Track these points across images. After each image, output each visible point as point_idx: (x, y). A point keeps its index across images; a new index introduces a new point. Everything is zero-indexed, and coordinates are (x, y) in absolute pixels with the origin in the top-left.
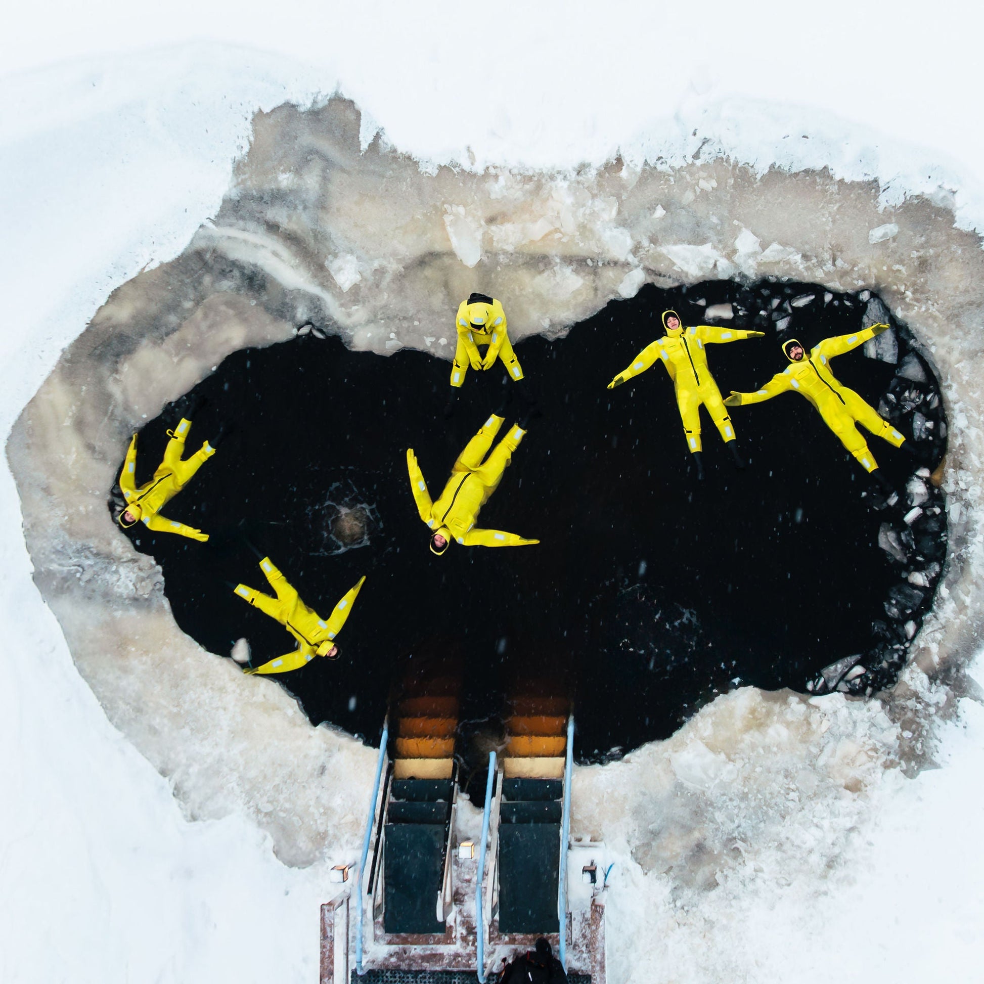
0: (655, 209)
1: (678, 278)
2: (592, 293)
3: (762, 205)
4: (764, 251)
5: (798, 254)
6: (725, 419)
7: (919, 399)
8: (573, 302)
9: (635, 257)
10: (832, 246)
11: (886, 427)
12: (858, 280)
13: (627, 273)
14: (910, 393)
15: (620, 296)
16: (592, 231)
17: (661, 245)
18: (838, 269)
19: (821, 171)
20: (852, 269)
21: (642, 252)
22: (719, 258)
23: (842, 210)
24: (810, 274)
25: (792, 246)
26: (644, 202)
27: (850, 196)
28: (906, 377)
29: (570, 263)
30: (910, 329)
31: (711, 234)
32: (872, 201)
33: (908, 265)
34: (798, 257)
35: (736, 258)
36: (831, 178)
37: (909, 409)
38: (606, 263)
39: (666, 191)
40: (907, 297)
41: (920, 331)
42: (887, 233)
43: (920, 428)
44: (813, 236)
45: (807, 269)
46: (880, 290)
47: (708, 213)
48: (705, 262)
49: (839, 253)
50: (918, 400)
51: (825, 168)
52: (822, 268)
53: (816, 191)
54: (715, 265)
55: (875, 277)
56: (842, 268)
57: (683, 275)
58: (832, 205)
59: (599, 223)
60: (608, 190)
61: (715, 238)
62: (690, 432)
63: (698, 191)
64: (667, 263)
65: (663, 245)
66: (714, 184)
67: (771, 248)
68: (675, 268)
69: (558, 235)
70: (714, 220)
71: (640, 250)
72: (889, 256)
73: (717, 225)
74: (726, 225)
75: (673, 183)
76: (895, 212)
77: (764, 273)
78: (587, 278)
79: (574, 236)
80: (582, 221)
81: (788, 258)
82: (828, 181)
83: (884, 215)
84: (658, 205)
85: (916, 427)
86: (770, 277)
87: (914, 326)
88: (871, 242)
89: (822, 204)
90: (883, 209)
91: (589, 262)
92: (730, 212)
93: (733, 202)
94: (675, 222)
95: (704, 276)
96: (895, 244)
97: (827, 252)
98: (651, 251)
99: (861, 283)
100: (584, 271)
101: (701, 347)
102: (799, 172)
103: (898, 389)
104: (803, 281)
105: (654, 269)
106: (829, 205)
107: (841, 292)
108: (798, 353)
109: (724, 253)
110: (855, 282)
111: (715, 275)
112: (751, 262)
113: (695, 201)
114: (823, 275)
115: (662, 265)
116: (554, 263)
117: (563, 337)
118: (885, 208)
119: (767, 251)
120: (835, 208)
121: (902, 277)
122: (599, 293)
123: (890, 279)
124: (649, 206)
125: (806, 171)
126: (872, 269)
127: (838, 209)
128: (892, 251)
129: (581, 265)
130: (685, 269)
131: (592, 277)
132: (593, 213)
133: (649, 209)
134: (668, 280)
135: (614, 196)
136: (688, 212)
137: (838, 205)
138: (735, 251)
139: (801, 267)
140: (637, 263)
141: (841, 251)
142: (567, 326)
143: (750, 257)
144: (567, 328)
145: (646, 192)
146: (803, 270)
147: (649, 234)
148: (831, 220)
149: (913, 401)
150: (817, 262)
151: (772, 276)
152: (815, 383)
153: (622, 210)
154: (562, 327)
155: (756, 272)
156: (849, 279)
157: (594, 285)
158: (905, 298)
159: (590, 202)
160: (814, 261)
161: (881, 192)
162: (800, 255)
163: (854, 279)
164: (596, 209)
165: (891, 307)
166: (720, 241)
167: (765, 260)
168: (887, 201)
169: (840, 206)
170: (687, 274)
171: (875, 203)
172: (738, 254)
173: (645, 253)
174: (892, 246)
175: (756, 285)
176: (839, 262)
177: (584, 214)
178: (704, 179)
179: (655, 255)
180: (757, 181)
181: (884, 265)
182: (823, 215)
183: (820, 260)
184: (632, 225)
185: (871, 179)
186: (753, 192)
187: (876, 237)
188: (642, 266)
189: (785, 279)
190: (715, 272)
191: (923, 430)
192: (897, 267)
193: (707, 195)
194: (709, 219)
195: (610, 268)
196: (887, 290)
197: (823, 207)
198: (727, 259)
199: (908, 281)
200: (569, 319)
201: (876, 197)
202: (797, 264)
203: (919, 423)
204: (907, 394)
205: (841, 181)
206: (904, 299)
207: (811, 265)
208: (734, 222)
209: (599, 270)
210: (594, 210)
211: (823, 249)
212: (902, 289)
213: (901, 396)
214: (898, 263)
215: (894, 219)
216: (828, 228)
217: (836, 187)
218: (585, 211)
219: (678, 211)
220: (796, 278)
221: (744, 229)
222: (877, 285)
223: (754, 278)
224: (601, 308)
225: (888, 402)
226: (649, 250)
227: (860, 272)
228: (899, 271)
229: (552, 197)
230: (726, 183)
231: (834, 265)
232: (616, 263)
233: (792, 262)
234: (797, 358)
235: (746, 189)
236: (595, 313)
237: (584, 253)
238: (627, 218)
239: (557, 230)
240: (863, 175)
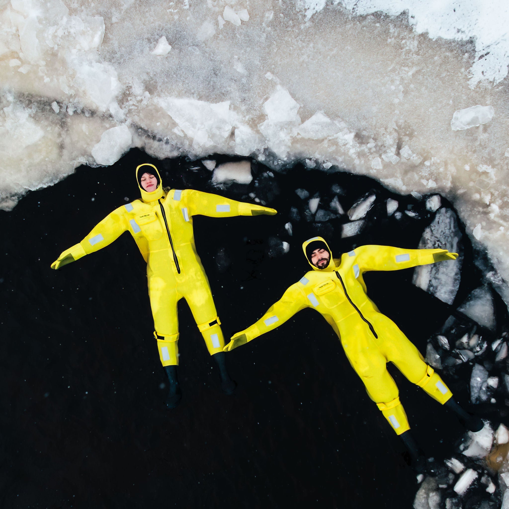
0: (157, 41)
1: (179, 145)
2: (55, 151)
3: (309, 56)
4: (303, 121)
5: (350, 132)
6: (211, 324)
7: (481, 348)
8: (27, 162)
9: (121, 108)
10: (399, 127)
11: (428, 375)
12: (428, 180)
13: (107, 129)
14: (469, 338)
15: (95, 161)
16: (64, 62)
17: (159, 96)
18: (403, 160)
19: (398, 17)
20: (422, 164)
21: (132, 102)
22: (239, 125)
23: (420, 77)
24: (363, 162)
25: (343, 120)
26: (142, 29)
27: (432, 58)
28: (469, 316)
29: (29, 104)
30: (489, 256)
31: (233, 88)
32: (463, 70)
33: (499, 167)
34: (350, 137)
35: (262, 127)
36: (411, 30)
37: (465, 359)
38: (79, 111)
39: (176, 17)
40: (492, 211)
41: (503, 261)
42: (477, 118)
43: (479, 385)
44: (375, 109)
45: (360, 155)
46: (455, 198)
47: (232, 57)
48: (219, 128)
49: (406, 139)
50: (478, 349)
51: (404, 13)
52: (380, 156)
53: (387, 45)
54: (233, 134)
55: (452, 177)
56: (408, 160)
57: (187, 143)
58: (406, 69)
59: (74, 51)
60: (93, 5)
61: (236, 95)
62: (162, 338)
63: (222, 23)
64: (165, 121)
65: (163, 95)
66: (245, 16)
67: (314, 118)
68: (176, 131)
69: (14, 62)
70: (240, 68)
71: (129, 98)
72: (475, 152)
73: (242, 77)
74: (255, 78)
75: (187, 7)
76: (491, 90)
77: (300, 153)
78: (49, 129)
79: (38, 66)
80: (51, 46)
81: (335, 136)
82: (406, 33)
83: (477, 92)
84: (161, 36)
85: (475, 385)
86: (307, 161)
87: (495, 254)
88: (453, 128)
89: (393, 65)
90: (476, 83)
91: (55, 106)
92: (264, 59)
93: (269, 46)
94: (184, 64)
95: (215, 147)
96: (486, 135)
97: (390, 133)
98: (145, 102)
99: (431, 185)
100: (47, 119)
101: (187, 219)
102: (367, 15)
103: (453, 331)
104: (353, 172)
105: (146, 128)
106: (403, 68)
107: (403, 193)
108: (323, 259)
109: (247, 117)
110: (424, 182)
111: (231, 147)
112: (283, 136)
113: (216, 37)
114: (380, 167)
115: (158, 124)
116: (5, 102)
117: (7, 210)
118: (480, 82)
119: (308, 123)
120: (410, 74)
121: (488, 184)
122: (65, 152)
123: (471, 184)
124: (149, 35)
125: (377, 15)
126: (449, 166)
127: (413, 75)
128: (480, 145)
129: (43, 110)
130: (190, 133)
131: (57, 129)
132: (67, 36)
133: (149, 40)
134: (164, 146)
135: (101, 16)
136: (204, 52)
137: (415, 69)
138: (262, 117)
139: (352, 151)
140: (123, 117)
141: (411, 135)
142: (16, 194)
143: (282, 128)
144: (16, 197)
145: (147, 14)
146: (354, 156)
147: (145, 77)
148: (402, 89)
149: (472, 349)
150: (376, 147)
151: (310, 159)
152: (340, 303)
153: (111, 36)
154: (8, 195)
155: (288, 150)
156: (416, 177)
157: (59, 141)
158: (489, 213)
159: (65, 19)
160: (371, 144)
161: (477, 58)
162: (352, 135)
163: (422, 177)
164: (72, 31)
165: (468, 223)
166: (244, 100)
167: (303, 135)
168: (483, 72)
169: (417, 72)
170: (191, 141)
171: (466, 73)
172: (266, 121)
173: (135, 103)
174: (482, 137)
175: (286, 170)
176: (405, 151)
177: (55, 36)
178: (232, 7)
179: (150, 108)
180: (306, 19)
181: (466, 163)
182: (392, 81)
183: (380, 144)
184: (122, 61)
185: (466, 38)
186: (299, 34)
187: (462, 122)
188: (129, 121)
189: (328, 165)
190: (232, 143)
191: (484, 389)
192: (483, 168)
193: (234, 30)
194: (232, 66)
195: (85, 118)
196: (465, 198)
197: (394, 70)
198: (251, 126)
199: (497, 190)
200: (18, 185)
201: (469, 65)
202: (348, 146)
203: (479, 379)
204: (465, 339)
205: (424, 36)
206: (486, 213)
207: (366, 150)
208: (266, 76)
209: (69, 120)
210: (69, 32)
211: (386, 129)
212: (487, 199)
213: (457, 340)
214: (486, 163)
215: (489, 100)
216: (396, 101)
217: (416, 43)
218: (56, 32)
219: (190, 49)
220: (343, 166)
221: (279, 87)
222: (453, 190)
223: (285, 159)
224: (65, 175)
225: (438, 347)
226: (142, 100)
227: (433, 168)
228: (485, 173)
229: (11, 5)
230: (263, 16)
231: (398, 154)
232: (93, 113)
233: (341, 143)
234: (320, 265)
235: (289, 29)
236: (56, 182)
237: (50, 93)
238: (117, 50)
239: (14, 55)
240: (456, 30)
